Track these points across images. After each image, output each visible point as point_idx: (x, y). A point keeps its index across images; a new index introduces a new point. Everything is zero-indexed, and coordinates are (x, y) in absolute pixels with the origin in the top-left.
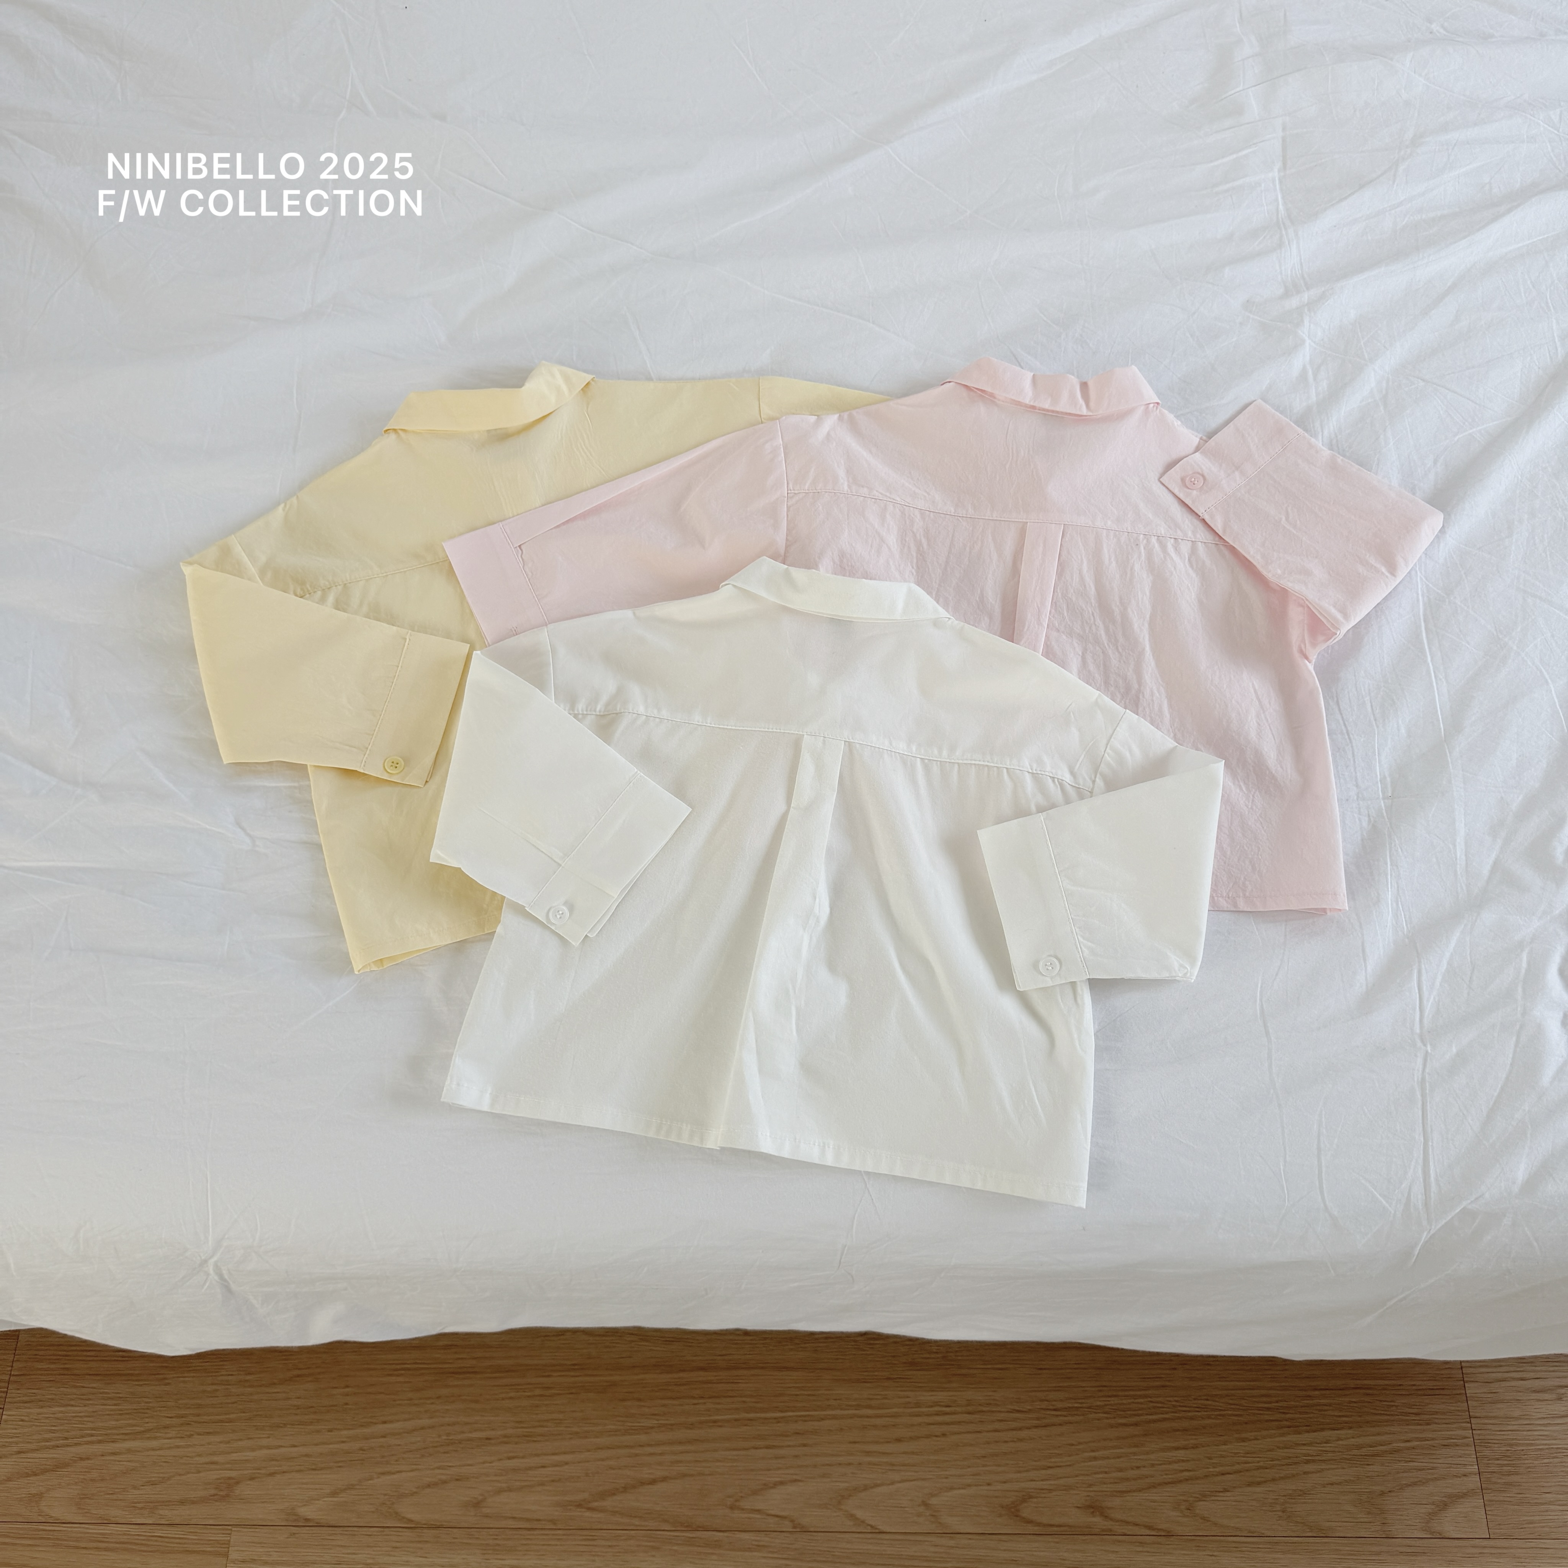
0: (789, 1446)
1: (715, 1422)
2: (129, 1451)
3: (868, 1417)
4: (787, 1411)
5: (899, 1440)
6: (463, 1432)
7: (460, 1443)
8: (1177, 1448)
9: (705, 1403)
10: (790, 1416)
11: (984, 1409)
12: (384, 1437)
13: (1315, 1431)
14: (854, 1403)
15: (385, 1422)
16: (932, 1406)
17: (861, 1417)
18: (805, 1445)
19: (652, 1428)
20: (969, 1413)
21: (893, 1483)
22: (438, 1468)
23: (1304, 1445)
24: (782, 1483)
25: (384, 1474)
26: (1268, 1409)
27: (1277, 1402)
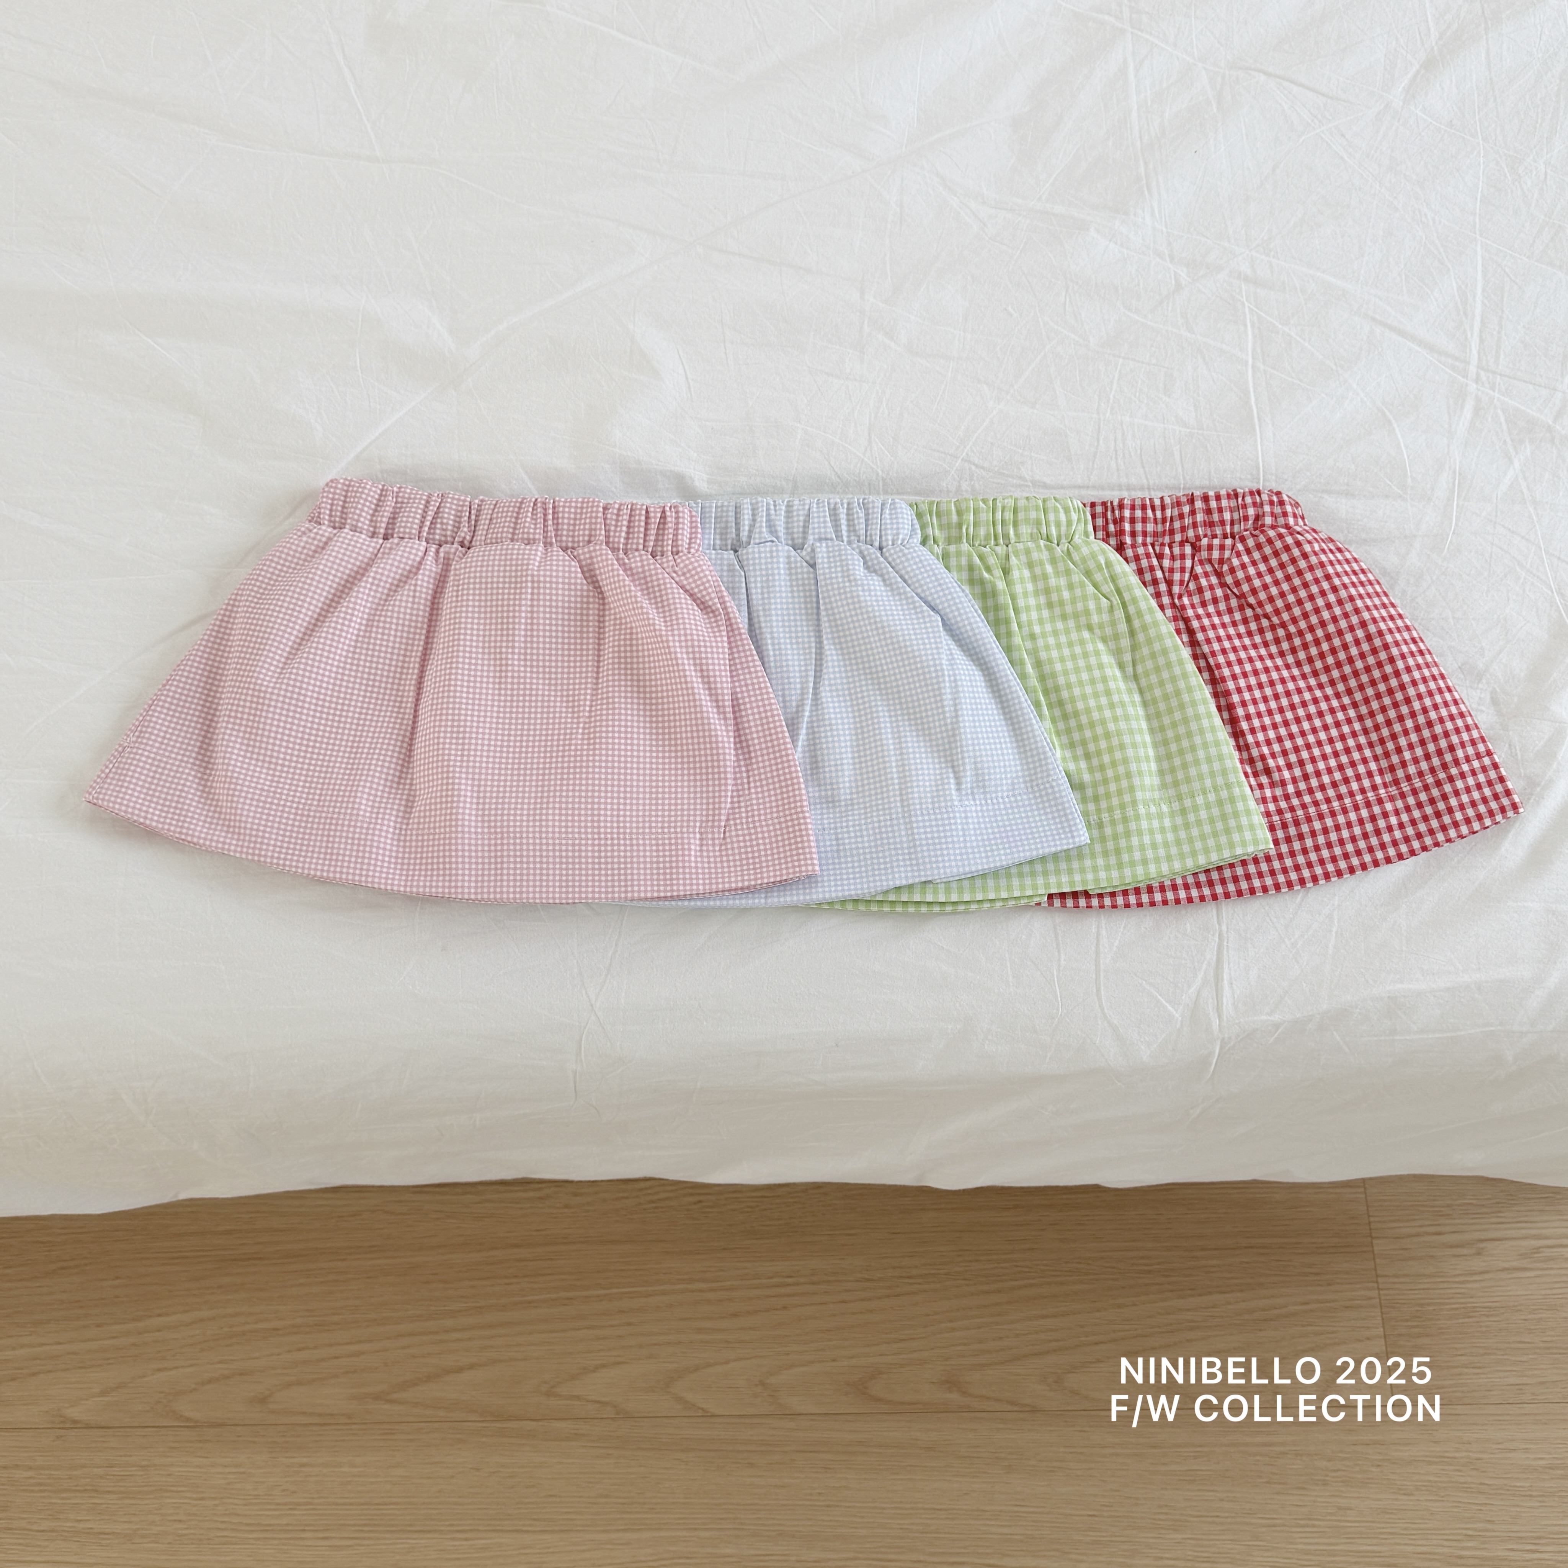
0: (612, 1326)
1: (530, 1302)
3: (701, 1291)
4: (610, 1288)
5: (735, 1315)
6: (248, 1324)
7: (245, 1335)
8: (1045, 1317)
10: (614, 1293)
11: (830, 1278)
12: (159, 1331)
13: (1200, 1295)
15: (160, 1315)
16: (771, 1278)
17: (693, 1291)
18: (629, 1324)
19: (459, 1311)
20: (813, 1283)
21: (727, 1362)
22: (220, 1362)
23: (1188, 1310)
24: (603, 1366)
25: (159, 1370)
26: (1149, 1272)
27: (1159, 1264)
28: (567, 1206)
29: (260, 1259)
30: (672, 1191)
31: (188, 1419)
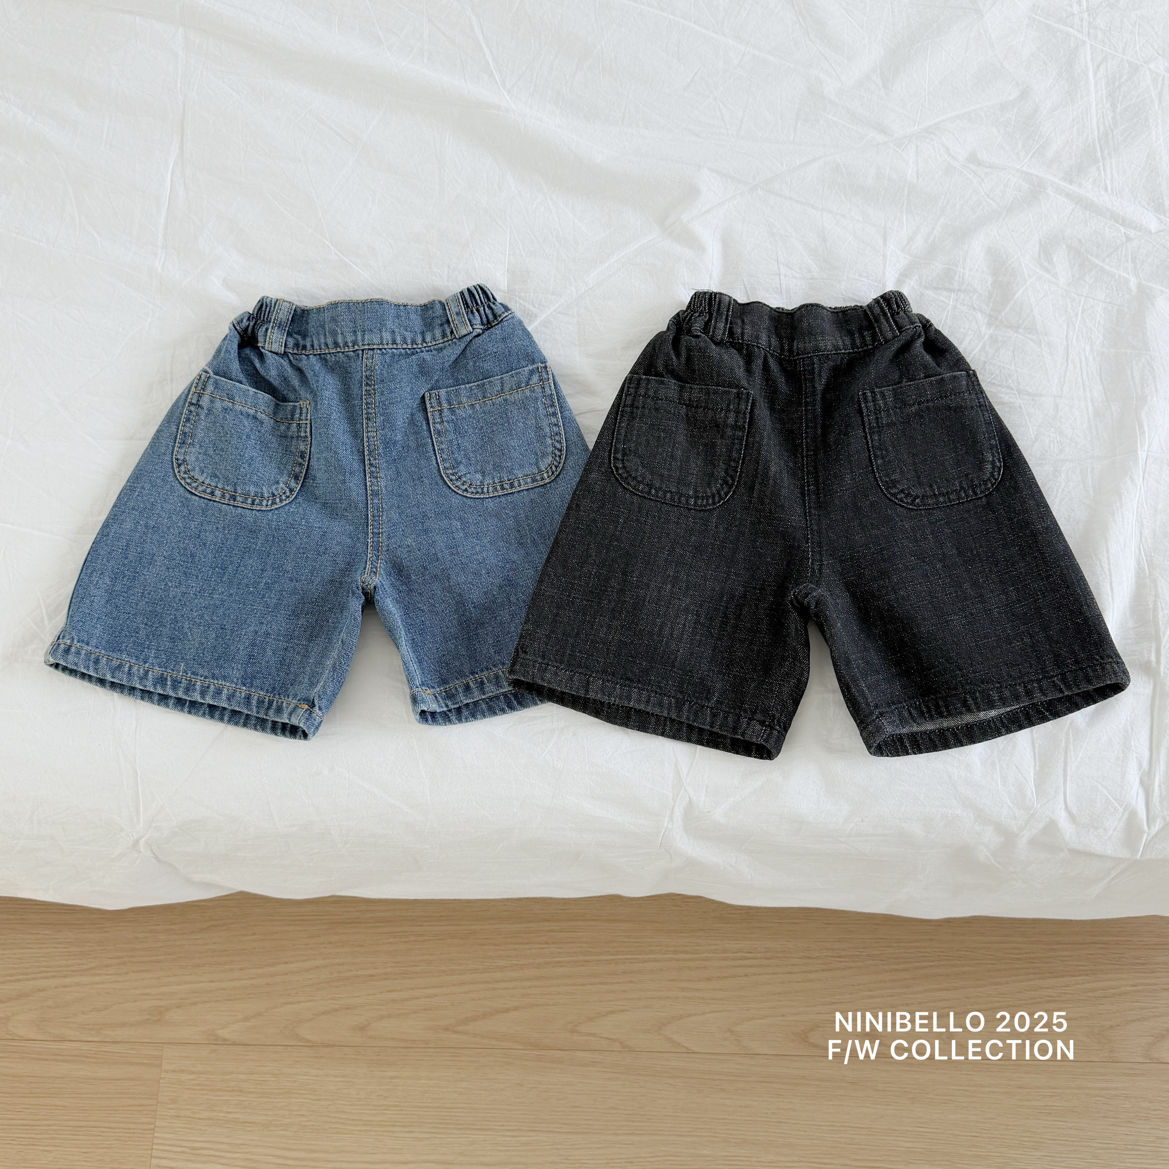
0: (619, 983)
2: (77, 984)
3: (683, 960)
4: (616, 955)
5: (709, 979)
6: (352, 971)
7: (349, 979)
9: (549, 948)
11: (780, 955)
12: (286, 974)
13: (1056, 977)
14: (672, 949)
16: (735, 953)
17: (678, 960)
18: (631, 982)
19: (506, 967)
20: (767, 959)
21: (703, 1014)
22: (331, 999)
24: (613, 1012)
25: (287, 1003)
26: (1018, 959)
27: (1025, 953)
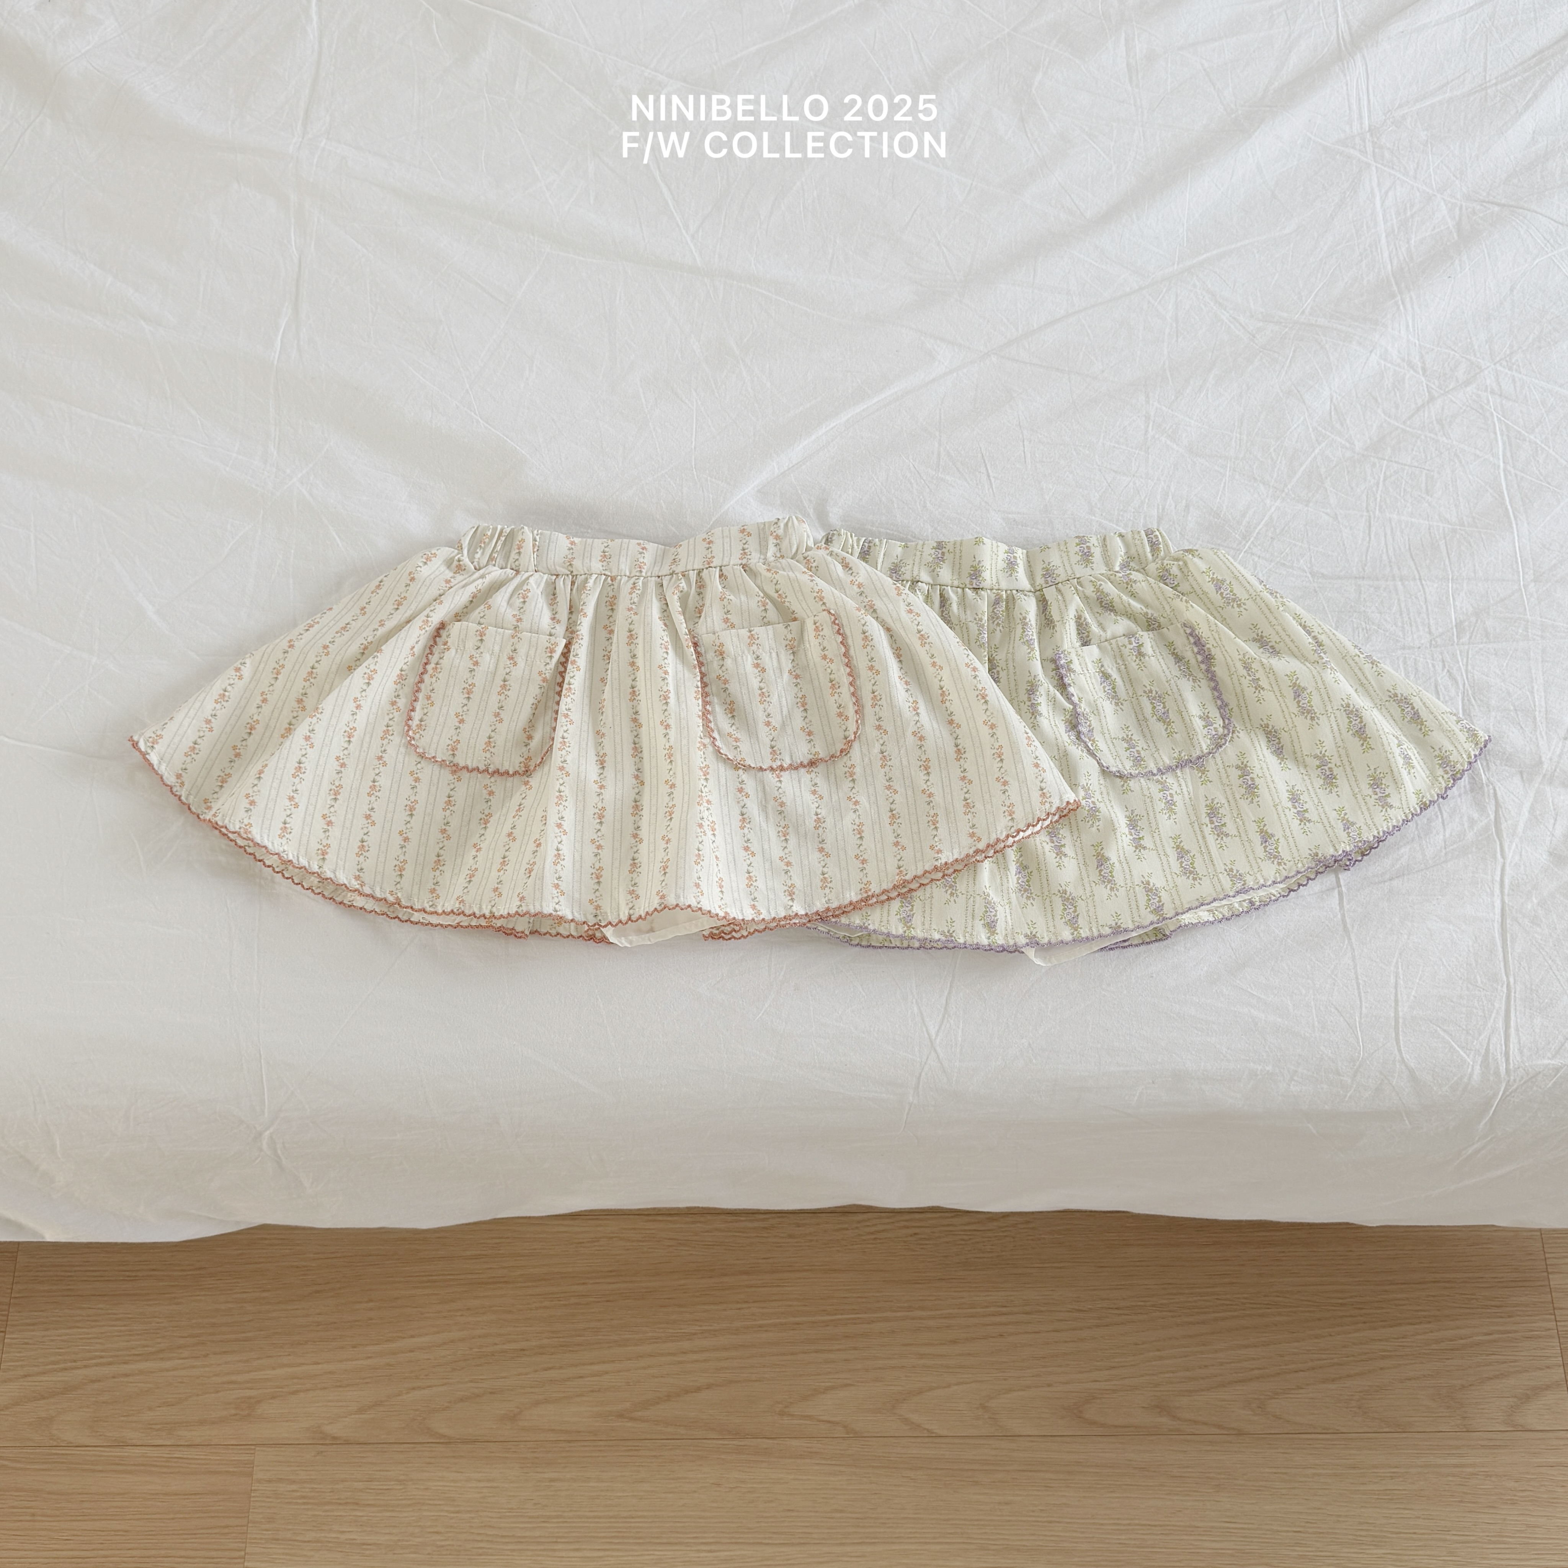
0: (839, 1350)
1: (760, 1326)
2: (141, 1372)
3: (921, 1318)
4: (836, 1314)
5: (954, 1342)
7: (493, 1355)
8: (1247, 1346)
9: (749, 1308)
10: (839, 1320)
11: (1042, 1309)
12: (411, 1351)
13: (1391, 1327)
14: (906, 1305)
15: (412, 1337)
16: (987, 1307)
17: (913, 1319)
18: (855, 1349)
19: (695, 1334)
20: (1026, 1313)
21: (949, 1386)
22: (471, 1381)
23: (1380, 1340)
24: (832, 1388)
25: (414, 1389)
26: (1342, 1305)
27: (1351, 1297)
28: (791, 1236)
29: (506, 1282)
30: (888, 1223)
31: (444, 1436)
